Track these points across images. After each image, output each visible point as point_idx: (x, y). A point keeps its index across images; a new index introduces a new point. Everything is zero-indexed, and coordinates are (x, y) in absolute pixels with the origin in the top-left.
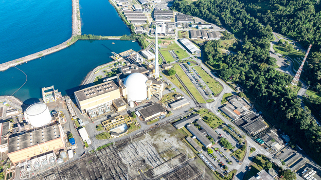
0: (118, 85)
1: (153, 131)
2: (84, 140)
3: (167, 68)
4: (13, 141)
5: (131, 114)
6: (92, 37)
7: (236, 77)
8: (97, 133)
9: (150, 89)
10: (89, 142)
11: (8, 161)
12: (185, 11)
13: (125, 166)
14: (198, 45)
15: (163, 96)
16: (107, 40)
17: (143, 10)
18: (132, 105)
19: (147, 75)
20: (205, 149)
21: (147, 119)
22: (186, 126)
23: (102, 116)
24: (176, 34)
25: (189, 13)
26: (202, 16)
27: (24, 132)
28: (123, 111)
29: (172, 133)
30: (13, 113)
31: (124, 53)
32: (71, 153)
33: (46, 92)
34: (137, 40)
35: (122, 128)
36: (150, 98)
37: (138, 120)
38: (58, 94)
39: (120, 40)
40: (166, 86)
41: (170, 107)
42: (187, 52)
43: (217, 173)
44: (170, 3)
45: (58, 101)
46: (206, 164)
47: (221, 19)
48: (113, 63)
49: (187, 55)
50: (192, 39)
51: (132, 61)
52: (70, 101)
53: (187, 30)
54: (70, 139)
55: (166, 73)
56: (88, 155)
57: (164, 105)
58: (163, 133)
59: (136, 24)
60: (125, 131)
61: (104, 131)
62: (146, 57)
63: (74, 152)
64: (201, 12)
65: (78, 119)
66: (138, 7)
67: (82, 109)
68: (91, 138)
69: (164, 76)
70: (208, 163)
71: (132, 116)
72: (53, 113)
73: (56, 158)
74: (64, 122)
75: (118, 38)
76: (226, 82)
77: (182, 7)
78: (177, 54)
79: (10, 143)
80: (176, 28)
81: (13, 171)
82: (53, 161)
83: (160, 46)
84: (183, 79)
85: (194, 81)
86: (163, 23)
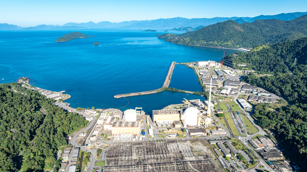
1: (193, 141)
2: (150, 135)
3: (218, 113)
4: (115, 123)
5: (183, 130)
6: (174, 89)
7: (272, 127)
8: (159, 133)
9: (200, 119)
10: (153, 136)
11: (110, 133)
12: (252, 83)
13: (168, 151)
14: (252, 105)
15: (209, 127)
16: (184, 93)
17: (217, 79)
18: (185, 127)
19: (202, 112)
20: (224, 157)
21: (192, 134)
22: (217, 144)
23: (165, 127)
24: (238, 95)
25: (255, 84)
26: (266, 87)
28: (178, 128)
29: (205, 145)
30: (117, 116)
31: (193, 101)
32: (141, 138)
34: (205, 96)
35: (175, 136)
36: (199, 125)
37: (186, 134)
38: (143, 113)
39: (193, 94)
40: (214, 122)
41: (211, 132)
42: (239, 106)
43: (227, 169)
44: (242, 77)
45: (142, 116)
46: (221, 164)
47: (281, 91)
48: (183, 104)
49: (240, 109)
50: (249, 100)
51: (195, 105)
52: (148, 117)
53: (248, 95)
54: (143, 133)
55: (217, 115)
56: (150, 141)
57: (207, 130)
58: (200, 143)
59: (208, 86)
61: (163, 134)
62: (206, 105)
63: (143, 138)
64: (265, 84)
65: (150, 125)
66: (215, 77)
67: (154, 120)
69: (215, 117)
70: (223, 163)
73: (133, 138)
74: (142, 125)
75: (192, 93)
76: (263, 129)
77: (250, 79)
78: (232, 107)
79: (113, 123)
80: (239, 92)
82: (130, 139)
83: (220, 100)
84: (229, 121)
85: (237, 123)
86: (230, 88)
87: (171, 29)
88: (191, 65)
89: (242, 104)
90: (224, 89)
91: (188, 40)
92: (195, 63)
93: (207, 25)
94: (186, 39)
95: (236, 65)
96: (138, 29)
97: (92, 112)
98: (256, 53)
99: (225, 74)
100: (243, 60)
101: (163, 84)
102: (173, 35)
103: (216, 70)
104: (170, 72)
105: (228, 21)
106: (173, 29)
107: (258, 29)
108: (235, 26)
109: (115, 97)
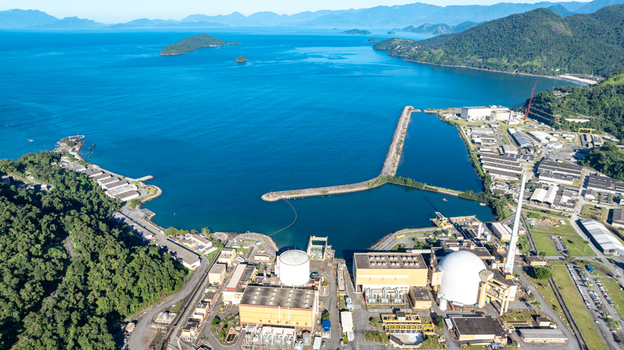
0: (428, 263)
2: (344, 331)
3: (534, 264)
4: (251, 291)
5: (436, 319)
6: (410, 182)
8: (369, 328)
9: (486, 287)
10: (351, 338)
11: (237, 317)
12: (613, 172)
15: (510, 311)
16: (436, 193)
17: (518, 157)
18: (443, 307)
19: (489, 263)
21: (463, 338)
23: (385, 306)
24: (578, 208)
27: (268, 285)
28: (424, 311)
30: (263, 259)
31: (459, 220)
32: (318, 341)
33: (315, 243)
34: (490, 204)
35: (413, 337)
36: (482, 305)
37: (446, 334)
38: (330, 252)
39: (459, 197)
40: (522, 295)
41: (519, 334)
42: (591, 245)
44: (581, 152)
45: (326, 261)
48: (433, 229)
49: (591, 253)
50: (614, 225)
51: (468, 235)
52: (343, 266)
53: (607, 207)
54: (324, 322)
55: (531, 272)
57: (506, 326)
59: (497, 176)
60: (416, 344)
61: (381, 330)
62: (497, 235)
63: (323, 342)
65: (346, 297)
66: (511, 150)
67: (358, 283)
68: (355, 332)
69: (525, 277)
71: (436, 323)
72: (314, 276)
73: (295, 339)
74: (325, 294)
75: (456, 193)
77: (607, 162)
78: (568, 246)
79: (246, 292)
80: (580, 198)
81: (238, 334)
82: (289, 342)
83: (533, 222)
84: (565, 293)
85: (591, 305)
86: (555, 183)
87: (402, 28)
88: (449, 116)
89: (598, 238)
90: (539, 186)
91: (439, 53)
92: (458, 110)
93: (480, 19)
94: (435, 52)
95: (562, 120)
96: (332, 28)
97: (201, 243)
98: (613, 91)
99: (536, 143)
100: (579, 108)
101: (383, 165)
102: (405, 42)
103: (512, 131)
104: (400, 134)
105: (537, 11)
106: (406, 30)
107: (608, 29)
108: (552, 23)
109: (264, 197)
